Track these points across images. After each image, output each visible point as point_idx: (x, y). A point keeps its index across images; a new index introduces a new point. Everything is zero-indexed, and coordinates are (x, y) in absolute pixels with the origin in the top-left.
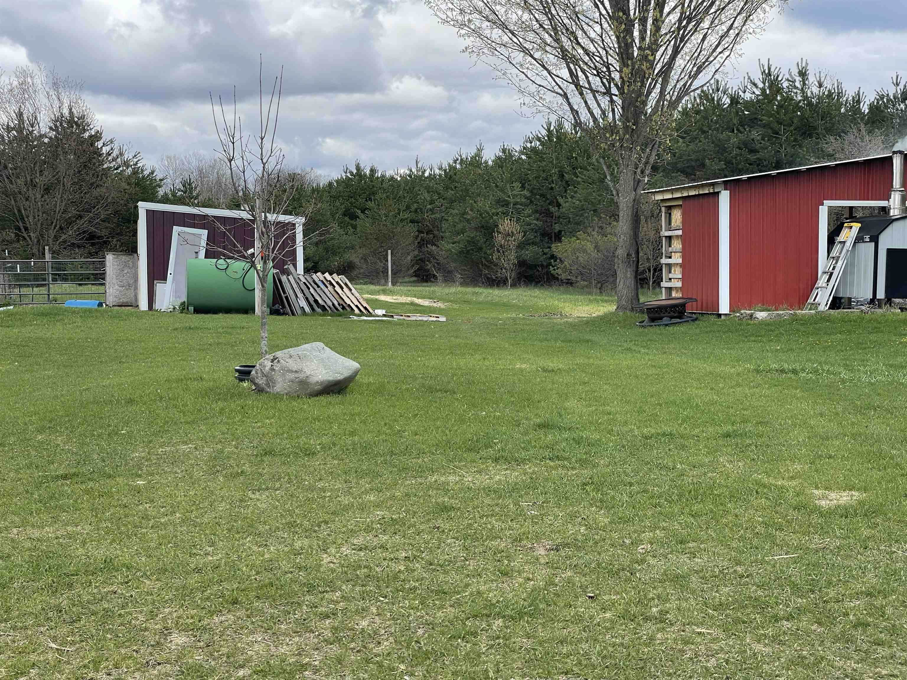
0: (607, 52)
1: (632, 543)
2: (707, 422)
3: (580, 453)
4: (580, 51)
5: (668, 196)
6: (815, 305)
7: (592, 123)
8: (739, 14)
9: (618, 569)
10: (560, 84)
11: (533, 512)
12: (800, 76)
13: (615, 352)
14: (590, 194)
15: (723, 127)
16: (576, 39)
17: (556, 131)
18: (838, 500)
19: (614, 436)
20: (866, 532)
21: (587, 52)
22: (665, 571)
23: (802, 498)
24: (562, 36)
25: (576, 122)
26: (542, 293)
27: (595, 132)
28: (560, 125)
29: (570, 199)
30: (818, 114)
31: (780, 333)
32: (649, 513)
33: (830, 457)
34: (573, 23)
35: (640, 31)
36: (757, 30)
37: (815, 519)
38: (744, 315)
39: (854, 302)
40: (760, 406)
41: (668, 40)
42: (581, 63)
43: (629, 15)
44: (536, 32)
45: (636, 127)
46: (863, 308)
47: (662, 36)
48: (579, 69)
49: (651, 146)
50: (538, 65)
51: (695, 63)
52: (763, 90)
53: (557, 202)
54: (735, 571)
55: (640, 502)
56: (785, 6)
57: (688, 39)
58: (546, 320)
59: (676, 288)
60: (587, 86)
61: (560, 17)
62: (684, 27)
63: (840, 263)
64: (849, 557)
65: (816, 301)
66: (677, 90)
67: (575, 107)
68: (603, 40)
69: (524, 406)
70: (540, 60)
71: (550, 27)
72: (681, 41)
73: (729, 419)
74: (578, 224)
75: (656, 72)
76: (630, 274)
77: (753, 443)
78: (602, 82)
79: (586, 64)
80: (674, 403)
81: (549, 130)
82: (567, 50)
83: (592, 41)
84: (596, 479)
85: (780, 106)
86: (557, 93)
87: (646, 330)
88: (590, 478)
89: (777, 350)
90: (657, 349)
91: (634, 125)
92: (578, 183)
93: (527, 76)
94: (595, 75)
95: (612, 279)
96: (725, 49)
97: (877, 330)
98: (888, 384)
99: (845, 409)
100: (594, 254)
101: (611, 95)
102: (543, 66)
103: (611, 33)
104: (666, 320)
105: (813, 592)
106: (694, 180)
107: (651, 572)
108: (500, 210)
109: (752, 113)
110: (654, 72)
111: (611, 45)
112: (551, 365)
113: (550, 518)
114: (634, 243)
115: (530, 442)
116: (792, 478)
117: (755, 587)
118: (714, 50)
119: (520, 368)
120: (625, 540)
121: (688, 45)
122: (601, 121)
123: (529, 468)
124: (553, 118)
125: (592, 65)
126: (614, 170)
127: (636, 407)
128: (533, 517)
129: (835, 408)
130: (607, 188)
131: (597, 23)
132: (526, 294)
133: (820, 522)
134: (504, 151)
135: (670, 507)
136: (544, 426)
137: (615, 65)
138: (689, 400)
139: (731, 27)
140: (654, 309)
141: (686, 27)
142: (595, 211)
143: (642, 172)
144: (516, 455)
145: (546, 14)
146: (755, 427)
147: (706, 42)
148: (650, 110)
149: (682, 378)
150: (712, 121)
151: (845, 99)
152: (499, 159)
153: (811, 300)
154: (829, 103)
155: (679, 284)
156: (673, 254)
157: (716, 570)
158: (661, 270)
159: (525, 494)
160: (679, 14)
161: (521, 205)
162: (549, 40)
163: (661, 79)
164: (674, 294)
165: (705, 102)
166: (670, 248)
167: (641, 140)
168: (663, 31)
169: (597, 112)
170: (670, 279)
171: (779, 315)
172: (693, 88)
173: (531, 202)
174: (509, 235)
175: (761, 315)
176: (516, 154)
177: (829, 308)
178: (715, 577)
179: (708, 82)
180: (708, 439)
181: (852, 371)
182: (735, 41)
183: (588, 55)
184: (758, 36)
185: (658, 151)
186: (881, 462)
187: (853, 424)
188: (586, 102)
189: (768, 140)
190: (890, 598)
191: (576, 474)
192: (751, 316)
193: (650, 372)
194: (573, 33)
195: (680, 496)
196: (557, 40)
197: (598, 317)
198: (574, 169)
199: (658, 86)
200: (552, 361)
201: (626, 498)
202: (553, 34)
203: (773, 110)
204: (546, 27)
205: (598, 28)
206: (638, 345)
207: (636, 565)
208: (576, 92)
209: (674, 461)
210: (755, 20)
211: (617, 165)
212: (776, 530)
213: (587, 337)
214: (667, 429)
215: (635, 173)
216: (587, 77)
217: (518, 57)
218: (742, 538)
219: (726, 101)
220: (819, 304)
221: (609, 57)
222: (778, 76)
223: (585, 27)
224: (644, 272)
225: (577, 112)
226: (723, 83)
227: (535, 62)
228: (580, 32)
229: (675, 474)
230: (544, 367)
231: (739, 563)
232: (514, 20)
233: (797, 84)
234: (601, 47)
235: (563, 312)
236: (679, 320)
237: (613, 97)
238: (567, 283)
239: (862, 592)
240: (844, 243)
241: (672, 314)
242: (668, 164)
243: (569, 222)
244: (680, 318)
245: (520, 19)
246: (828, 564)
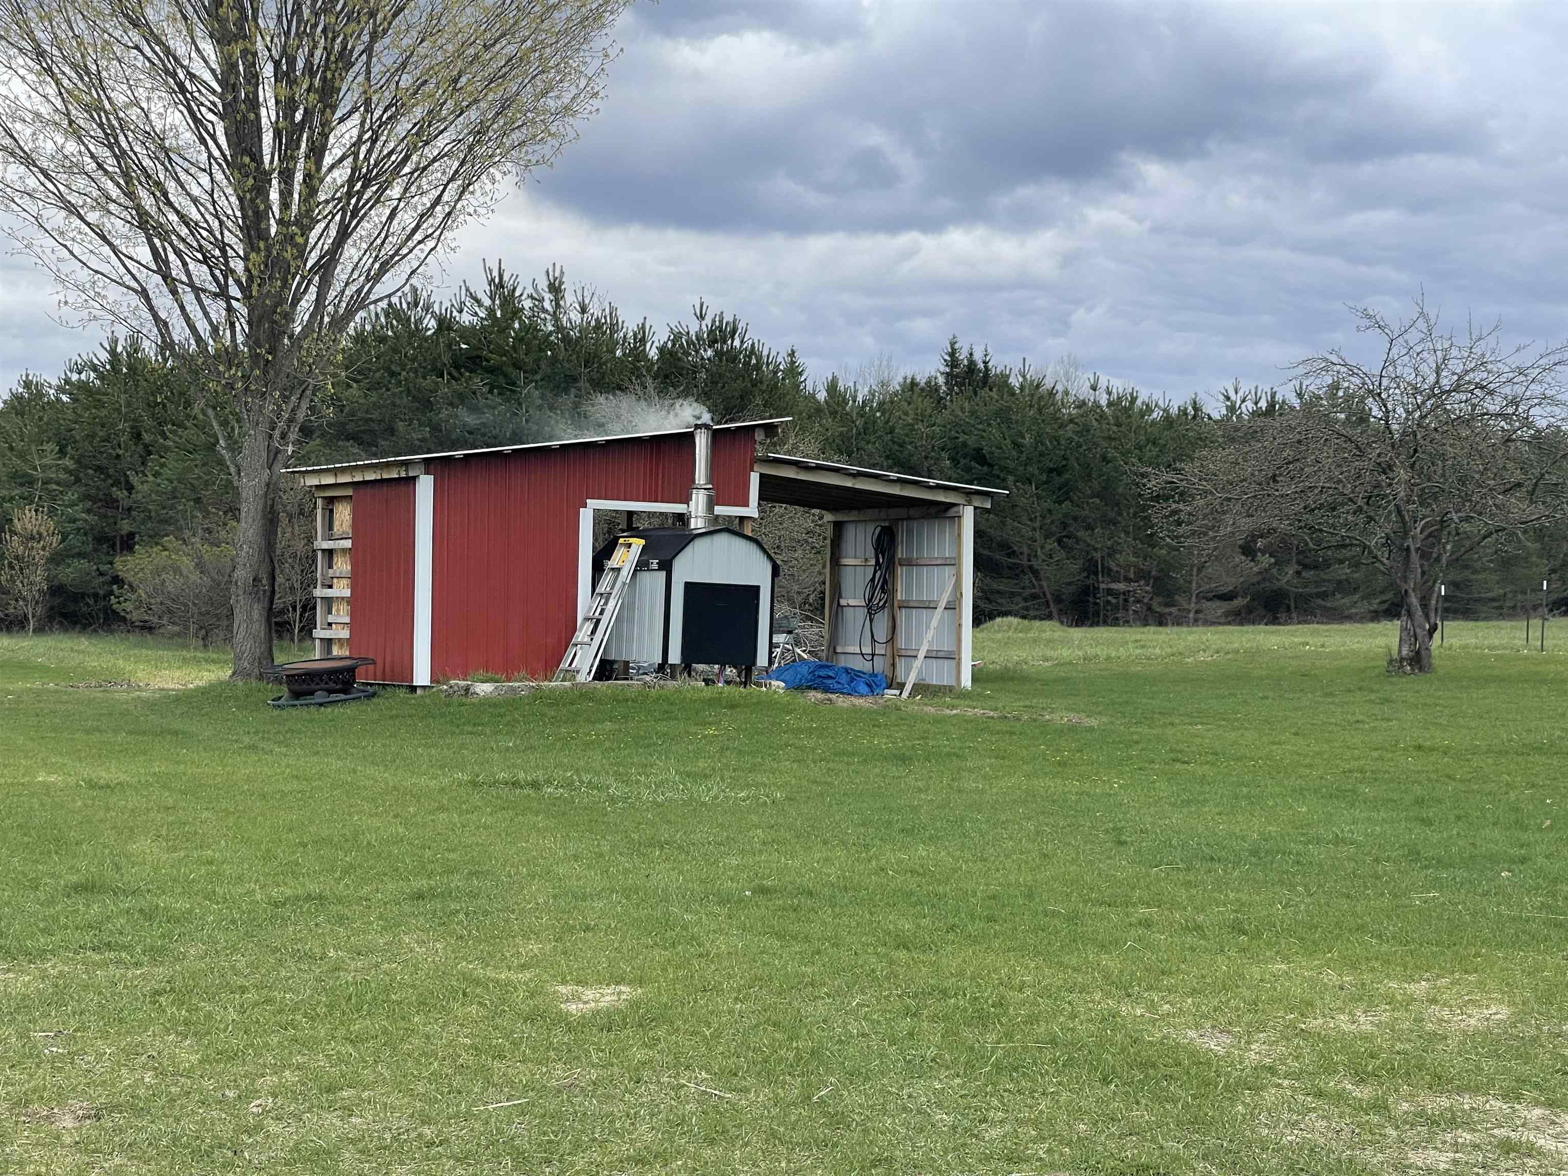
0: (221, 223)
1: (239, 1097)
2: (385, 875)
3: (152, 936)
4: (173, 217)
5: (329, 480)
6: (572, 673)
7: (194, 346)
8: (451, 180)
9: (212, 1147)
10: (134, 271)
11: (55, 1049)
12: (550, 292)
13: (226, 752)
14: (190, 470)
15: (424, 368)
16: (165, 194)
17: (128, 356)
18: (597, 1001)
19: (218, 903)
20: (639, 1055)
21: (184, 219)
22: (297, 1144)
23: (539, 1000)
24: (139, 187)
25: (164, 341)
26: (95, 645)
27: (200, 361)
28: (135, 346)
29: (151, 478)
30: (578, 357)
31: (514, 720)
32: (274, 1040)
33: (587, 929)
34: (159, 166)
35: (281, 193)
36: (481, 211)
37: (559, 1037)
38: (456, 688)
39: (633, 668)
40: (477, 844)
41: (330, 212)
42: (173, 237)
43: (263, 163)
44: (89, 177)
45: (274, 358)
46: (647, 678)
47: (319, 204)
48: (169, 249)
49: (300, 391)
50: (93, 235)
51: (377, 256)
52: (491, 311)
53: (127, 482)
54: (420, 1135)
55: (258, 1022)
56: (527, 175)
57: (365, 214)
58: (100, 695)
59: (339, 640)
60: (185, 279)
61: (135, 154)
62: (358, 192)
63: (612, 603)
64: (611, 1097)
65: (574, 665)
66: (346, 299)
67: (163, 315)
68: (214, 202)
69: (49, 852)
70: (97, 226)
71: (118, 170)
72: (353, 217)
73: (423, 868)
74: (166, 521)
75: (309, 264)
76: (257, 612)
77: (462, 909)
78: (213, 275)
79: (183, 240)
80: (328, 841)
81: (113, 352)
82: (147, 213)
83: (195, 201)
84: (178, 984)
85: (519, 339)
86: (128, 287)
87: (284, 713)
88: (168, 982)
89: (508, 749)
90: (302, 747)
91: (270, 353)
92: (167, 449)
93: (71, 253)
94: (199, 261)
95: (225, 623)
96: (427, 237)
97: (668, 716)
98: (682, 805)
99: (614, 847)
100: (195, 577)
101: (228, 299)
102: (103, 238)
103: (229, 191)
104: (320, 696)
105: (548, 1162)
106: (375, 456)
107: (270, 1148)
108: (17, 492)
109: (473, 348)
110: (305, 265)
111: (230, 212)
112: (103, 775)
113: (87, 1058)
114: (267, 560)
115: (56, 920)
116: (523, 967)
117: (452, 1162)
118: (409, 238)
119: (44, 782)
120: (227, 1092)
121: (364, 224)
122: (211, 342)
123: (53, 966)
124: (122, 333)
125: (195, 244)
126: (233, 429)
127: (260, 850)
128: (54, 1059)
129: (598, 845)
130: (221, 462)
131: (205, 170)
132: (63, 646)
133: (566, 1040)
134: (27, 384)
135: (312, 1028)
136: (86, 888)
137: (236, 247)
138: (356, 836)
139: (438, 201)
140: (299, 675)
141: (360, 193)
142: (198, 500)
143: (283, 436)
144: (28, 943)
145: (110, 147)
146: (467, 880)
147: (395, 222)
148: (299, 329)
149: (345, 798)
150: (405, 356)
151: (622, 335)
152: (17, 398)
153: (564, 665)
154: (597, 340)
155: (345, 634)
156: (335, 580)
157: (388, 1136)
158: (315, 608)
159: (41, 1015)
160: (349, 171)
161: (58, 484)
162: (114, 192)
163: (317, 278)
164: (336, 651)
165: (394, 322)
166: (331, 571)
167: (283, 381)
168: (322, 197)
169: (203, 327)
170: (330, 624)
171: (513, 689)
172: (373, 297)
173: (78, 480)
174: (32, 538)
175: (484, 689)
176: (52, 392)
177: (594, 678)
178: (385, 1148)
179: (398, 290)
180: (385, 904)
181: (626, 783)
182: (443, 226)
183: (187, 225)
184: (481, 220)
185: (312, 401)
186: (668, 934)
187: (626, 871)
188: (182, 308)
189: (499, 394)
190: (674, 1166)
191: (142, 974)
192: (467, 689)
193: (288, 788)
194: (158, 184)
195: (331, 1007)
196: (130, 195)
197: (197, 689)
198: (160, 424)
199: (313, 289)
200: (108, 770)
201: (233, 1015)
202: (122, 182)
203: (508, 345)
204: (110, 169)
205: (205, 180)
206: (269, 739)
207: (245, 1137)
208: (165, 289)
209: (324, 945)
210: (478, 194)
211: (238, 421)
212: (494, 1058)
213: (177, 725)
214: (314, 888)
215: (271, 436)
216: (185, 264)
217: (56, 217)
218: (435, 1077)
219: (431, 324)
220: (578, 672)
221: (226, 233)
222: (515, 289)
223: (183, 176)
224: (282, 612)
225: (166, 324)
226: (425, 294)
227: (87, 230)
228: (173, 184)
229: (325, 968)
230: (91, 780)
231: (426, 1121)
232: (49, 152)
233: (547, 305)
234: (211, 214)
235: (132, 680)
236: (342, 696)
237: (233, 302)
238: (142, 628)
239: (629, 1159)
240: (619, 570)
241: (332, 685)
242: (330, 425)
243: (150, 518)
244: (345, 691)
245: (60, 149)
246: (576, 1112)
